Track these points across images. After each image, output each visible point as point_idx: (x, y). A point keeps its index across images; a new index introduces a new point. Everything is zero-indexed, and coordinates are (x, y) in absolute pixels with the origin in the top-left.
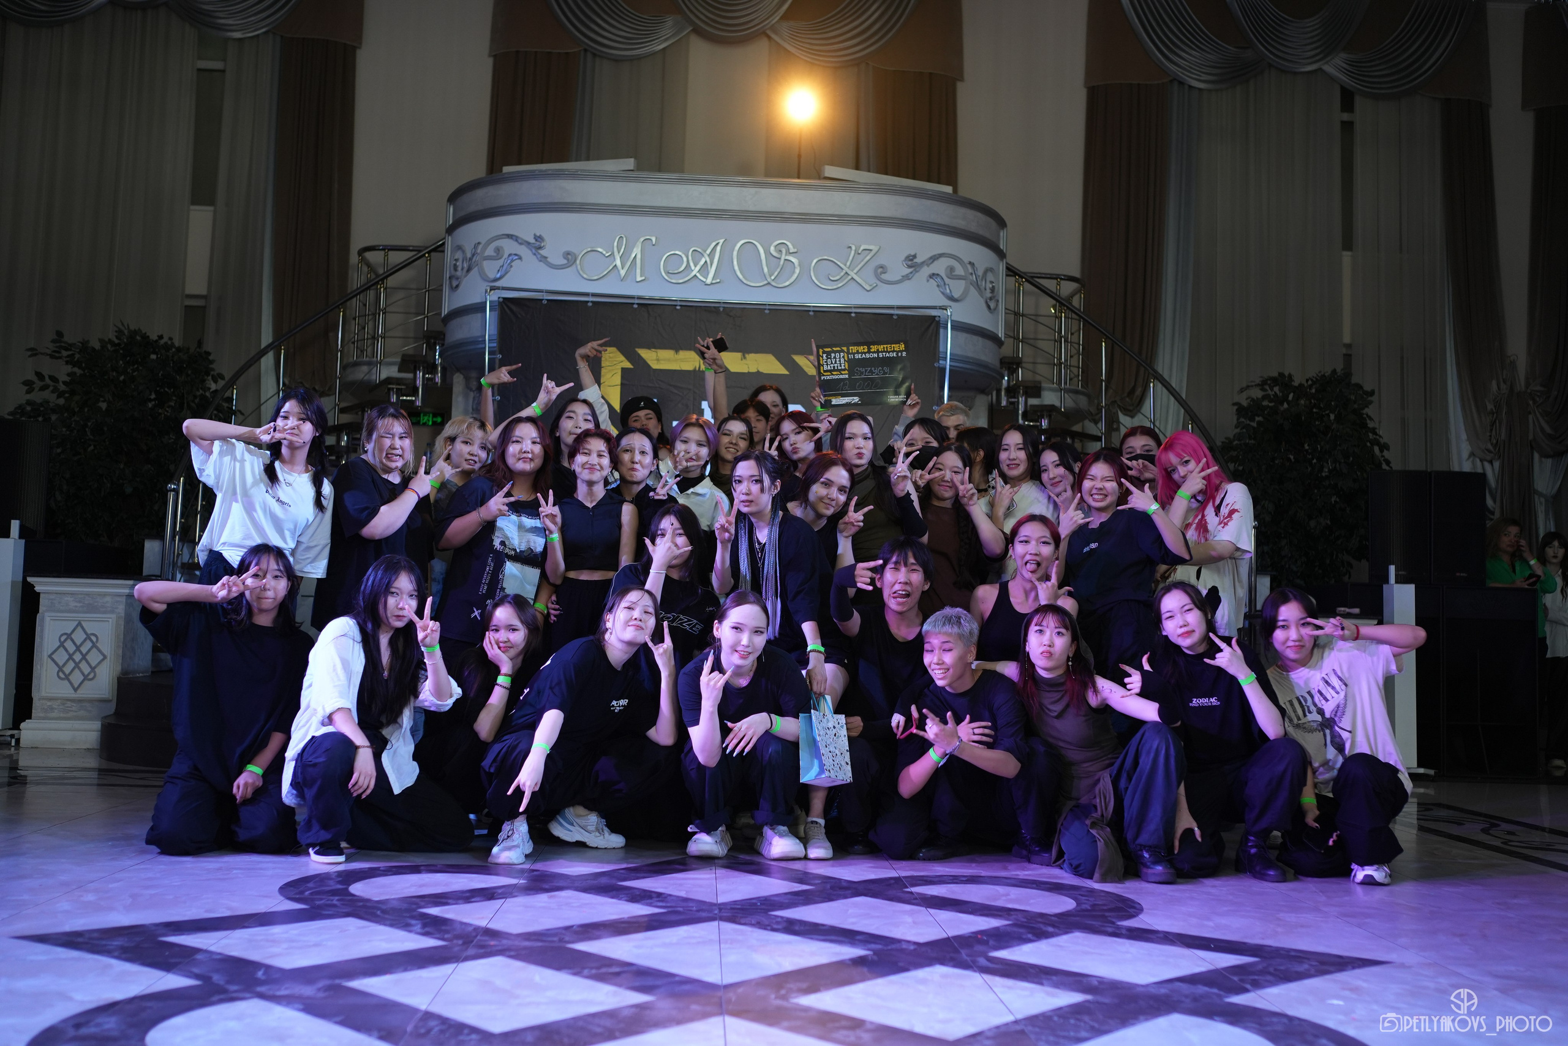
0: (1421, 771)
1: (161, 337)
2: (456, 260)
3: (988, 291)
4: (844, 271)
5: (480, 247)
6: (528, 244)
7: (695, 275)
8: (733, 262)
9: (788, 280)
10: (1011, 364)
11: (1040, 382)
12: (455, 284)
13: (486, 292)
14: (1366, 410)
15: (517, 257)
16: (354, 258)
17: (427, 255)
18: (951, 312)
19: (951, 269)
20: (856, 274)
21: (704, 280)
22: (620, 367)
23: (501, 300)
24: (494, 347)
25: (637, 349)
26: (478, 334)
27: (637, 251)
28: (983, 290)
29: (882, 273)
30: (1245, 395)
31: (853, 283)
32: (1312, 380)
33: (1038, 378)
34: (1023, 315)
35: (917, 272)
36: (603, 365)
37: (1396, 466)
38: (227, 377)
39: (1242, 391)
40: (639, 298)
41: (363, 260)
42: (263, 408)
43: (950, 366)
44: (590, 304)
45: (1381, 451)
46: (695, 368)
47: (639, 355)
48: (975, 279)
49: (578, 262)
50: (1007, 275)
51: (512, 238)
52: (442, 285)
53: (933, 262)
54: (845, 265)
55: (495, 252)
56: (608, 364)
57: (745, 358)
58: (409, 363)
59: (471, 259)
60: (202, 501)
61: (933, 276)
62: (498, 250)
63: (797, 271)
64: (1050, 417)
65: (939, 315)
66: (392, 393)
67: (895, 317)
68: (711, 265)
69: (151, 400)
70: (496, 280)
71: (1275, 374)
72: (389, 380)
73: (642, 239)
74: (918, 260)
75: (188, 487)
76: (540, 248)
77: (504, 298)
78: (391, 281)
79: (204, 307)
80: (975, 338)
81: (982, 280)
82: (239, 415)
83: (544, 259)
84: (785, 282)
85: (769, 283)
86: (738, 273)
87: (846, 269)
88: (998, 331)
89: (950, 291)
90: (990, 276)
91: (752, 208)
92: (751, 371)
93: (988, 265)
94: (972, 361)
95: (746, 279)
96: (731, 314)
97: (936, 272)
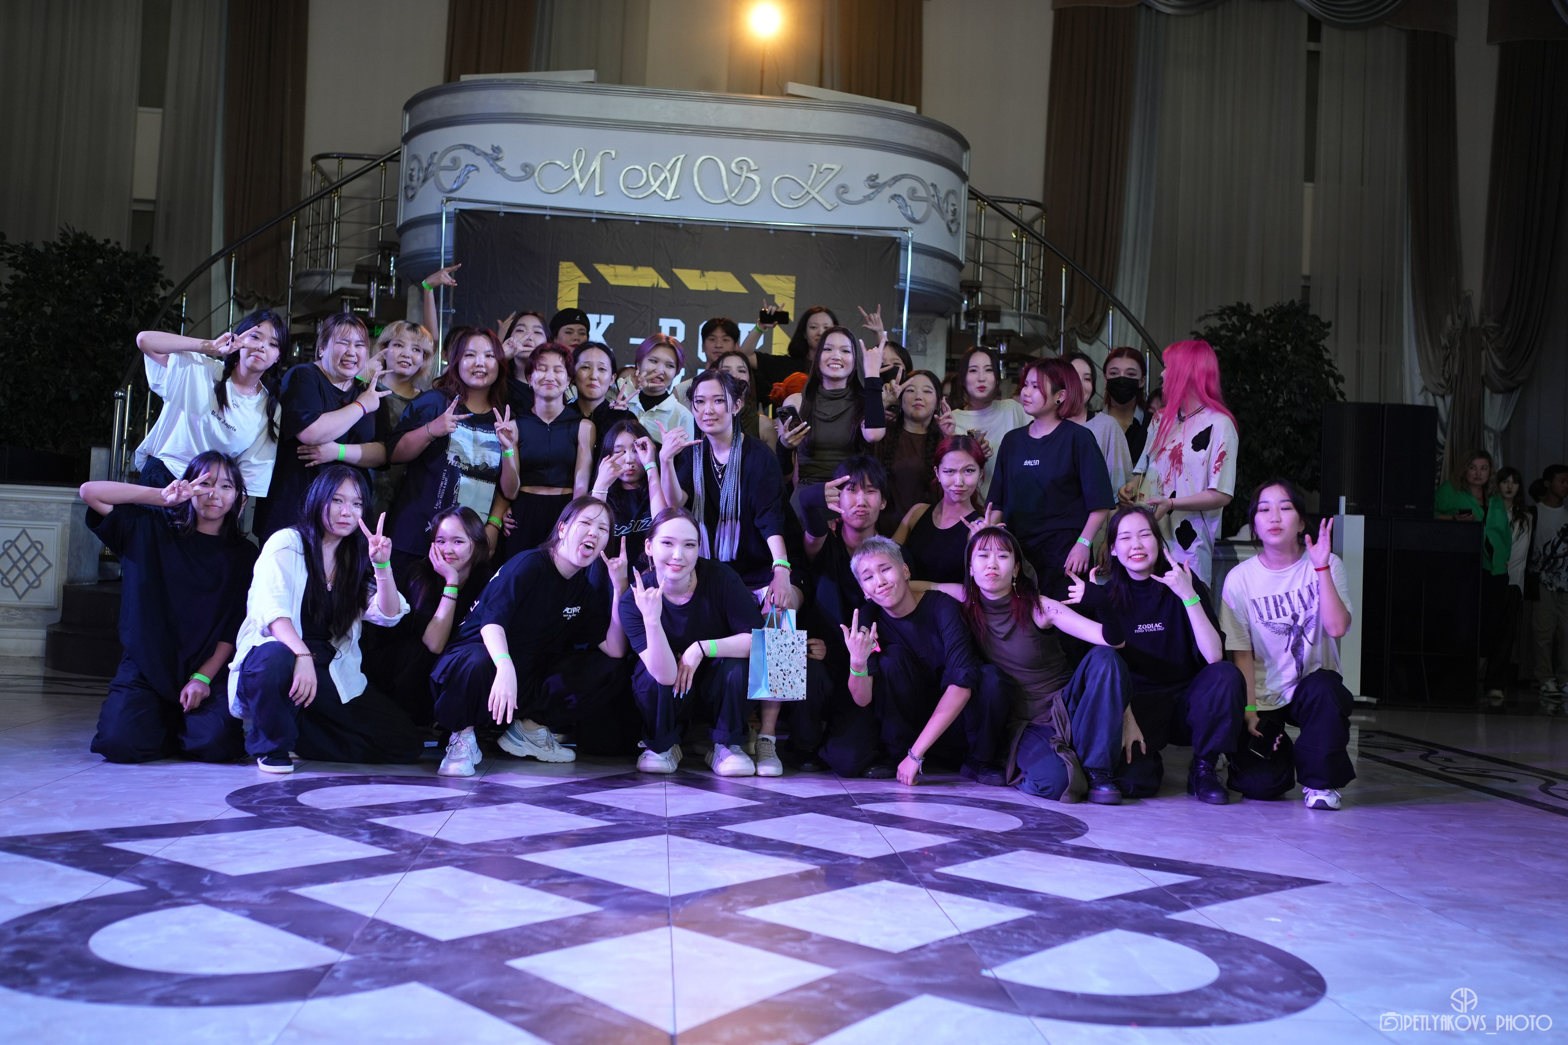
0: (1364, 699)
1: (108, 241)
2: (412, 170)
3: (950, 213)
4: (806, 190)
5: (437, 157)
6: (486, 154)
7: (655, 191)
8: (693, 178)
9: (748, 198)
10: (971, 288)
11: (999, 307)
12: (410, 194)
13: (442, 202)
14: (1323, 342)
15: (473, 168)
16: (307, 166)
17: (382, 164)
18: (912, 234)
19: (913, 191)
20: (817, 193)
21: (664, 195)
22: (577, 283)
23: (457, 211)
24: (450, 259)
25: (595, 265)
26: (434, 246)
27: (596, 165)
28: (945, 212)
29: (844, 193)
30: (1203, 324)
31: (814, 203)
32: (1270, 311)
33: (998, 303)
34: (984, 239)
35: (879, 192)
36: (560, 279)
37: (1350, 398)
38: (177, 284)
39: (1200, 319)
40: (598, 212)
41: (317, 168)
42: (213, 316)
43: (910, 288)
44: (548, 218)
45: (1336, 383)
46: (654, 285)
47: (597, 271)
48: (936, 201)
49: (536, 174)
50: (969, 199)
51: (469, 149)
52: (398, 195)
53: (895, 183)
54: (807, 184)
55: (452, 162)
56: (565, 279)
57: (704, 276)
58: (363, 274)
59: (427, 169)
60: (150, 409)
61: (895, 197)
62: (455, 160)
63: (758, 189)
64: (1008, 342)
65: (900, 236)
66: (345, 304)
67: (856, 238)
68: (671, 180)
69: (97, 306)
70: (452, 191)
71: (1233, 304)
72: (342, 291)
73: (601, 153)
74: (880, 181)
75: (135, 394)
76: (498, 159)
77: (460, 210)
78: (346, 190)
79: (153, 212)
80: (936, 261)
81: (944, 202)
82: (188, 322)
83: (501, 171)
84: (745, 200)
85: (729, 201)
86: (699, 190)
87: (807, 188)
88: (959, 254)
89: (912, 213)
90: (952, 199)
91: (713, 124)
92: (709, 289)
93: (951, 188)
94: (931, 283)
95: (706, 196)
96: (690, 231)
97: (898, 193)
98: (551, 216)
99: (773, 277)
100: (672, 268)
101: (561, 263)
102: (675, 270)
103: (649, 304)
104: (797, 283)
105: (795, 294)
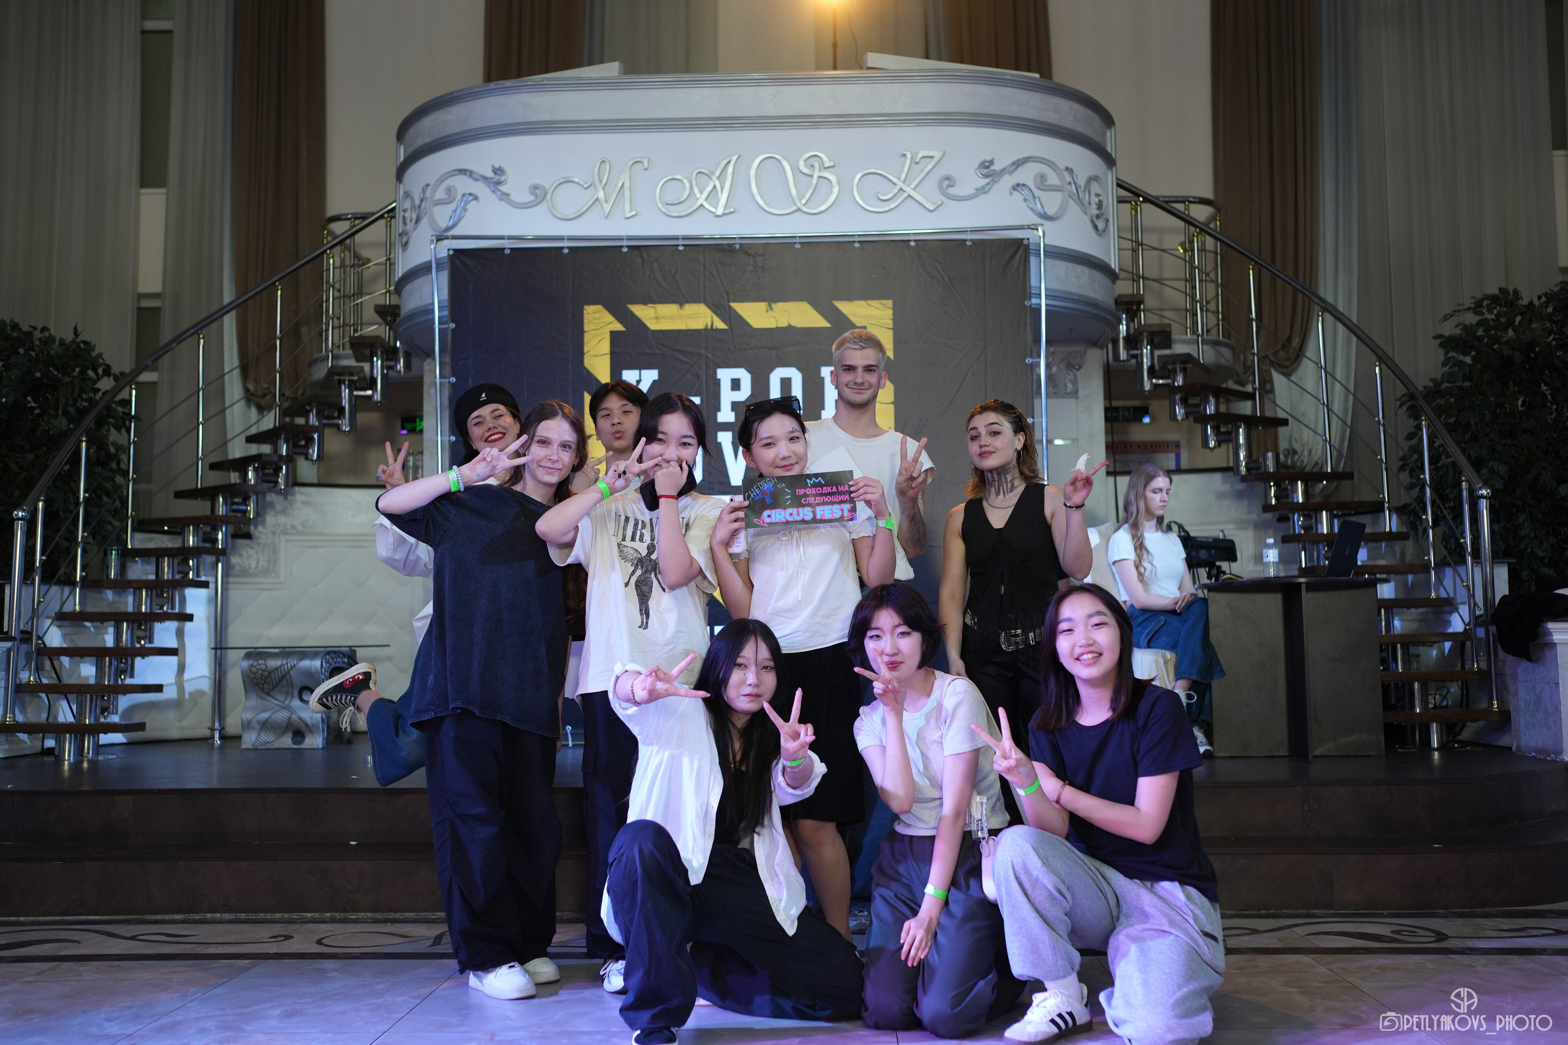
2: (405, 211)
3: (1094, 206)
4: (898, 187)
5: (430, 188)
6: (485, 178)
7: (702, 205)
8: (750, 185)
9: (823, 203)
10: (1130, 306)
11: (1169, 326)
12: (404, 240)
15: (471, 198)
17: (385, 216)
18: (1044, 233)
19: (1042, 178)
20: (914, 189)
21: (713, 210)
22: (608, 330)
23: (451, 252)
24: (444, 316)
25: (629, 306)
26: (430, 301)
27: (625, 178)
28: (1087, 205)
29: (948, 187)
30: (1454, 320)
31: (909, 201)
33: (1166, 321)
34: (1143, 245)
35: (996, 182)
36: (586, 328)
39: (1446, 318)
40: (630, 238)
43: (1046, 305)
44: (566, 251)
46: (707, 326)
47: (632, 313)
48: (1074, 190)
49: (549, 197)
51: (465, 174)
52: (395, 247)
53: (1016, 169)
54: (899, 179)
55: (446, 194)
56: (592, 327)
57: (771, 309)
61: (1017, 187)
62: (449, 190)
63: (836, 190)
64: (1184, 370)
65: (1028, 237)
66: (343, 386)
67: (969, 243)
68: (722, 190)
70: (448, 229)
71: (1494, 291)
72: (340, 371)
73: (630, 162)
74: (997, 167)
76: (499, 183)
77: (455, 250)
79: (158, 309)
80: (1080, 269)
81: (1085, 192)
84: (820, 206)
85: (799, 210)
86: (758, 199)
87: (900, 184)
88: (1109, 259)
89: (1042, 206)
90: (1095, 188)
91: (772, 113)
92: (780, 325)
93: (1093, 173)
94: (1075, 298)
95: (768, 205)
96: (750, 252)
97: (1021, 182)
98: (569, 248)
99: (862, 303)
100: (729, 302)
101: (585, 307)
102: (734, 305)
103: (702, 351)
104: (895, 309)
105: (895, 323)
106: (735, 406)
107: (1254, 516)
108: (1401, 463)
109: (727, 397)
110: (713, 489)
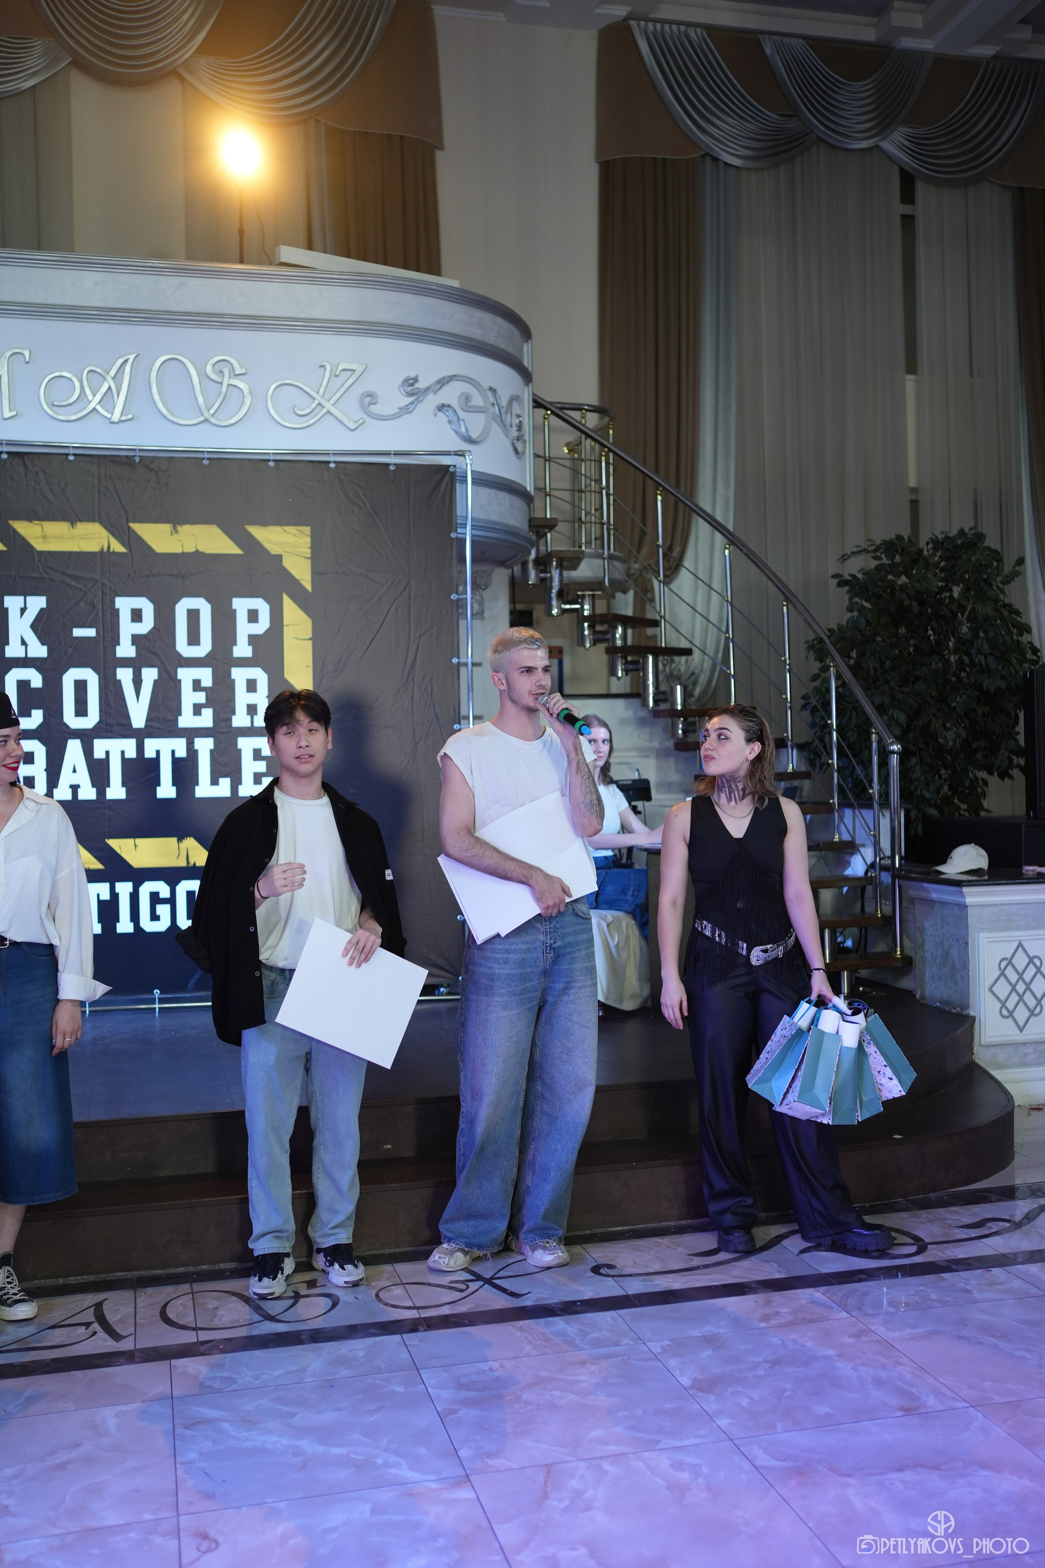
3: (515, 428)
4: (316, 402)
7: (94, 409)
8: (150, 389)
9: (234, 415)
18: (471, 460)
19: (467, 398)
20: (334, 405)
21: (109, 416)
25: (10, 522)
28: (509, 426)
29: (370, 404)
31: (329, 419)
34: (549, 459)
35: (420, 402)
40: (10, 443)
43: (473, 536)
46: (103, 548)
47: (15, 530)
48: (497, 412)
50: (534, 407)
53: (441, 388)
54: (318, 392)
57: (176, 532)
61: (442, 407)
63: (248, 401)
65: (454, 464)
67: (392, 468)
68: (118, 393)
73: (9, 354)
74: (421, 385)
80: (500, 495)
81: (506, 413)
84: (230, 418)
85: (206, 420)
86: (160, 405)
87: (319, 399)
88: (526, 482)
89: (467, 429)
90: (516, 409)
91: (176, 307)
92: (186, 551)
93: (513, 391)
94: (498, 527)
95: (172, 414)
96: (152, 466)
97: (446, 402)
99: (278, 528)
100: (128, 522)
102: (132, 525)
103: (98, 577)
104: (313, 536)
105: (312, 553)
106: (136, 639)
107: (656, 744)
108: (803, 702)
109: (127, 629)
110: (112, 731)
